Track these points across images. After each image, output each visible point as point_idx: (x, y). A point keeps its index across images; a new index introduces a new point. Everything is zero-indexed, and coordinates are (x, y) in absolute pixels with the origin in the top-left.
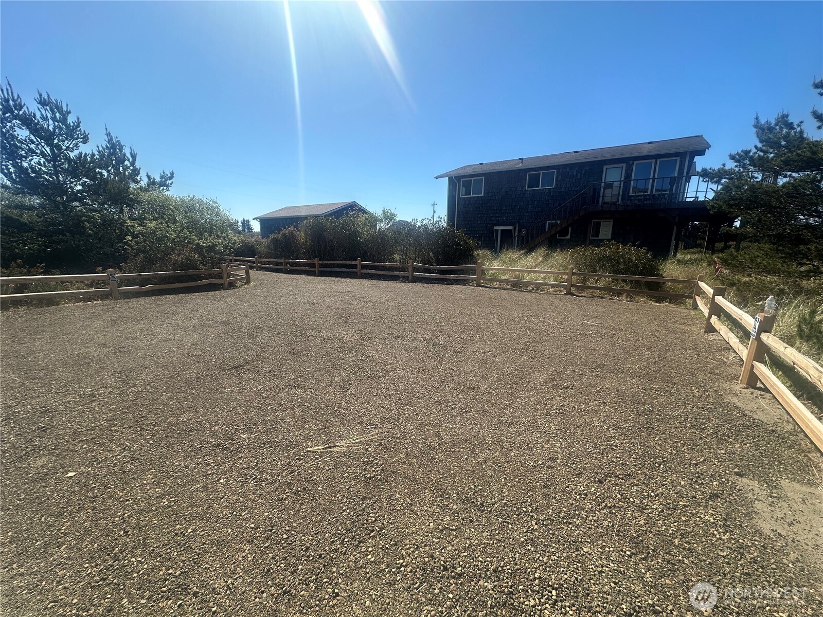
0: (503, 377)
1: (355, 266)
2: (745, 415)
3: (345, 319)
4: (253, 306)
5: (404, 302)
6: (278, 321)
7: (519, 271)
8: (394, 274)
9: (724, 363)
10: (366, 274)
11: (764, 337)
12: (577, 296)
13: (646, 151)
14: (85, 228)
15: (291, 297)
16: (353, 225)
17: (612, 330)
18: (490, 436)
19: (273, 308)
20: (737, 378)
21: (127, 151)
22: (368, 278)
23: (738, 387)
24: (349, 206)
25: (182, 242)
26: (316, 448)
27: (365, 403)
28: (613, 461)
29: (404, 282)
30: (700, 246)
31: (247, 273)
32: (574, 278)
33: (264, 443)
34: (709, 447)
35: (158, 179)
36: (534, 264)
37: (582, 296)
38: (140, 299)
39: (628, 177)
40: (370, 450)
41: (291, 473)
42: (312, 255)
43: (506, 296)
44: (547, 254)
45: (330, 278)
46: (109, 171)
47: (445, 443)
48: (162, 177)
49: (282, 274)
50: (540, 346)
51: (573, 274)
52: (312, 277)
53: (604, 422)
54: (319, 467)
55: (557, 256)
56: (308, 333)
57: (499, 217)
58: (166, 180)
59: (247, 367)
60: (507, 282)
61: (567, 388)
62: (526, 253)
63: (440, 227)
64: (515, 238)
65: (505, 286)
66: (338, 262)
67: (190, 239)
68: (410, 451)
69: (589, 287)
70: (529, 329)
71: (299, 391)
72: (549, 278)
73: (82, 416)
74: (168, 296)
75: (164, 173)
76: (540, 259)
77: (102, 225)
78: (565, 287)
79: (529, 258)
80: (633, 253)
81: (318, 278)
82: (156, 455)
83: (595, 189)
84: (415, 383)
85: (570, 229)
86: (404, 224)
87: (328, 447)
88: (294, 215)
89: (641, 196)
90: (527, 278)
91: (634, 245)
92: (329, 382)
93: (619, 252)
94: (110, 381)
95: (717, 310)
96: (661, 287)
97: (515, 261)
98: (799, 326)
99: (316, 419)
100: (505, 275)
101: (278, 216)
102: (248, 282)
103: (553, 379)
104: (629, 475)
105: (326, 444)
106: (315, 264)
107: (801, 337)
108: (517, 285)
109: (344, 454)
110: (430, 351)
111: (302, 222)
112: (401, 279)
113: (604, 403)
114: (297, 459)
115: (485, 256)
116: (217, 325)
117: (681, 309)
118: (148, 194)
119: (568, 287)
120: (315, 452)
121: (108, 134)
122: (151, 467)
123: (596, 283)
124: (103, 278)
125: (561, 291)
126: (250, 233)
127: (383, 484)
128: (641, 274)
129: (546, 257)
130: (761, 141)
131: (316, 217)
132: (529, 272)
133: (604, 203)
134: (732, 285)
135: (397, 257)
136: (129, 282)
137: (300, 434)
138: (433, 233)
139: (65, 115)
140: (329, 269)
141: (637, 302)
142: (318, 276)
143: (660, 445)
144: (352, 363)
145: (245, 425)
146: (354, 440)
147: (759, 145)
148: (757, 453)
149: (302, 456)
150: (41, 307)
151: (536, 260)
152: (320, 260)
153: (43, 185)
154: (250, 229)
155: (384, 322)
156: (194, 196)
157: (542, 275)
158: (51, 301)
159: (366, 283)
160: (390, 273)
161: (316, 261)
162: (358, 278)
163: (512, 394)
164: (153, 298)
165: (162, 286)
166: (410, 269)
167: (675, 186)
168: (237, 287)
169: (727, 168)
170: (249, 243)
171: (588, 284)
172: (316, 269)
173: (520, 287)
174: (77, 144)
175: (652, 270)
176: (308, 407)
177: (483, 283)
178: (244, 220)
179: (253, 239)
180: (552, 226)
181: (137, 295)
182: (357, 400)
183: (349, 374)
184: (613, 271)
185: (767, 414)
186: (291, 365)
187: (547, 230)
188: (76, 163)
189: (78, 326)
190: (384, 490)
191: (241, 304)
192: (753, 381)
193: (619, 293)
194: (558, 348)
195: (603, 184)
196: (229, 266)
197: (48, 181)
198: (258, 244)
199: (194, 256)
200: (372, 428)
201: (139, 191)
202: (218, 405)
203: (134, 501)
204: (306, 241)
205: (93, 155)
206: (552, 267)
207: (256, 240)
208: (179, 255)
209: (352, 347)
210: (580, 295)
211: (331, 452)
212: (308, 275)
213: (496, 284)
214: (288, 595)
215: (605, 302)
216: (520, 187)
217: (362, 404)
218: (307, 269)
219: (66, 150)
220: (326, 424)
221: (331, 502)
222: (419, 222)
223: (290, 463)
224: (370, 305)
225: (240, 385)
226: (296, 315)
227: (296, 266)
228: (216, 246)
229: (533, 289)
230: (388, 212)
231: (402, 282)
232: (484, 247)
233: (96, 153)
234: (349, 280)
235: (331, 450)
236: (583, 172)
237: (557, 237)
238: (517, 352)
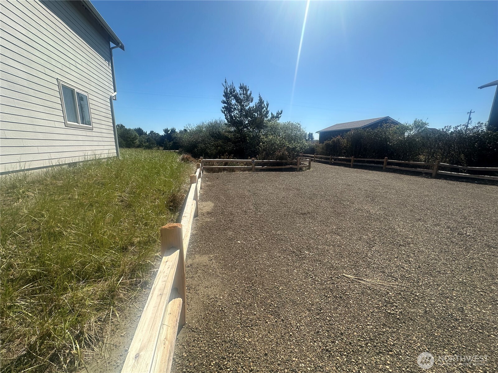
1: (382, 163)
3: (372, 198)
4: (312, 182)
5: (426, 193)
6: (326, 192)
8: (417, 171)
10: (390, 169)
14: (246, 140)
15: (334, 180)
16: (385, 134)
19: (323, 184)
21: (265, 103)
22: (391, 172)
24: (383, 120)
25: (282, 146)
26: (349, 276)
27: (387, 260)
29: (426, 178)
31: (310, 163)
33: (317, 260)
35: (275, 115)
38: (262, 172)
40: (390, 294)
41: (332, 284)
42: (350, 154)
45: (361, 170)
46: (257, 114)
47: (470, 321)
48: (277, 114)
49: (329, 165)
52: (348, 168)
54: (351, 289)
56: (345, 203)
58: (279, 115)
59: (309, 215)
63: (478, 131)
66: (368, 159)
67: (285, 144)
68: (429, 310)
71: (338, 237)
73: (243, 220)
74: (272, 172)
75: (278, 111)
77: (252, 138)
81: (352, 169)
82: (267, 246)
84: (436, 260)
86: (434, 130)
87: (357, 279)
88: (341, 128)
92: (358, 237)
94: (252, 207)
99: (349, 258)
101: (331, 130)
102: (309, 169)
105: (356, 276)
106: (351, 160)
109: (369, 288)
110: (454, 237)
111: (346, 133)
112: (423, 175)
114: (336, 277)
116: (294, 190)
118: (271, 123)
120: (349, 278)
121: (260, 97)
122: (265, 251)
124: (250, 162)
126: (312, 141)
127: (401, 323)
131: (357, 129)
135: (422, 157)
136: (258, 164)
137: (338, 263)
138: (468, 137)
139: (247, 91)
140: (361, 164)
142: (352, 168)
144: (377, 230)
145: (307, 246)
146: (377, 282)
149: (339, 276)
150: (230, 172)
152: (355, 158)
153: (237, 122)
154: (312, 138)
155: (406, 205)
156: (290, 122)
158: (233, 170)
159: (390, 175)
160: (413, 169)
161: (352, 158)
162: (382, 171)
164: (267, 172)
165: (271, 167)
166: (435, 167)
168: (303, 171)
170: (312, 146)
172: (351, 164)
174: (249, 103)
176: (344, 249)
178: (310, 133)
179: (315, 144)
181: (261, 170)
182: (380, 256)
183: (374, 236)
186: (333, 220)
188: (248, 112)
189: (241, 181)
190: (402, 328)
191: (306, 180)
196: (301, 159)
197: (238, 120)
198: (317, 147)
199: (286, 153)
200: (393, 279)
201: (267, 121)
202: (294, 231)
203: (259, 263)
204: (347, 145)
205: (253, 107)
207: (316, 145)
208: (279, 152)
209: (377, 219)
211: (360, 282)
212: (345, 167)
214: (329, 353)
217: (385, 260)
218: (345, 162)
219: (245, 106)
220: (356, 264)
221: (359, 314)
222: (452, 128)
223: (331, 278)
224: (394, 191)
225: (305, 224)
226: (337, 191)
227: (337, 161)
228: (297, 148)
230: (419, 122)
231: (425, 177)
233: (255, 106)
234: (375, 172)
235: (360, 281)
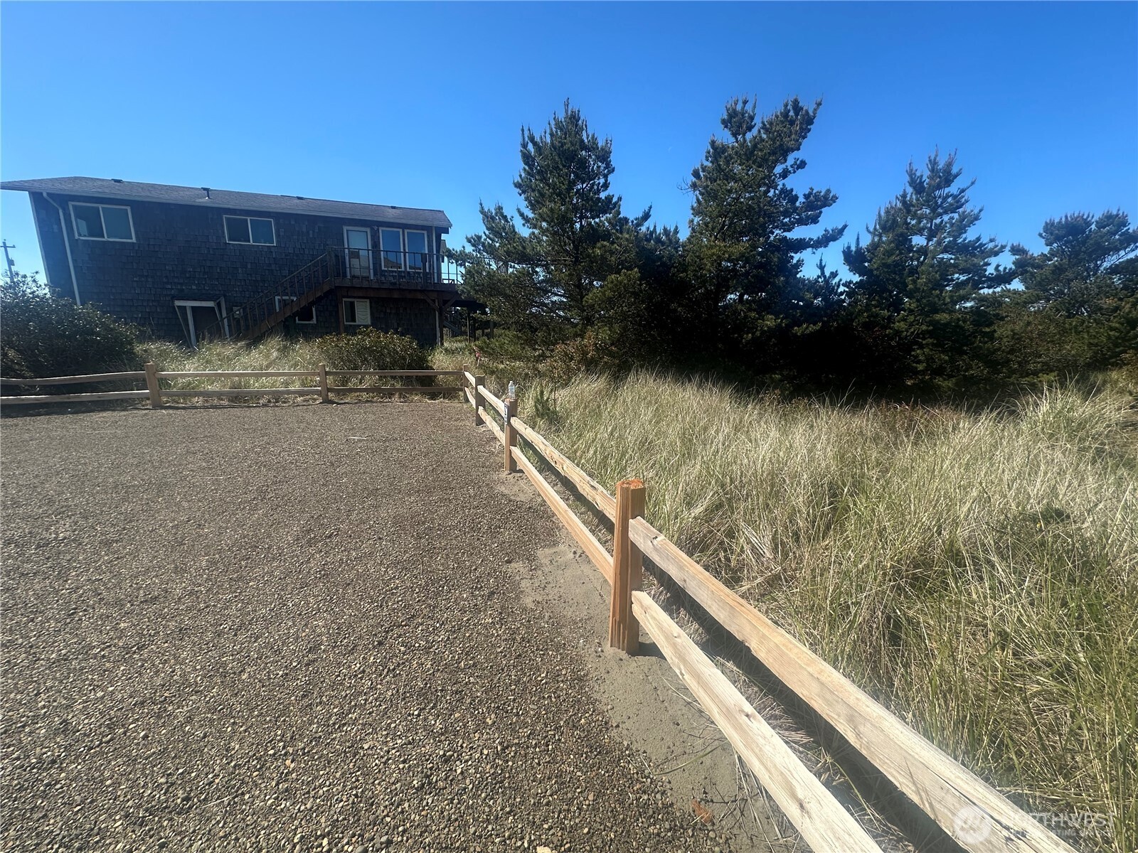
0: (220, 557)
2: (510, 501)
7: (237, 375)
9: (493, 453)
11: (513, 420)
12: (338, 404)
13: (390, 216)
17: (384, 442)
18: (198, 667)
20: (502, 466)
23: (504, 474)
28: (395, 609)
30: (464, 333)
32: (330, 379)
34: (485, 545)
36: (265, 363)
37: (345, 403)
39: (376, 245)
43: (220, 419)
44: (285, 347)
50: (285, 487)
51: (327, 373)
53: (381, 563)
55: (300, 348)
57: (181, 284)
60: (219, 395)
61: (330, 537)
62: (249, 346)
64: (222, 320)
65: (216, 402)
69: (351, 390)
70: (265, 466)
72: (293, 382)
76: (275, 354)
78: (319, 394)
79: (254, 353)
80: (398, 343)
83: (337, 256)
85: (314, 309)
89: (395, 272)
90: (255, 385)
91: (396, 332)
93: (381, 342)
95: (481, 401)
96: (434, 381)
97: (229, 359)
98: (536, 406)
100: (213, 383)
103: (308, 531)
104: (414, 615)
107: (539, 417)
108: (239, 398)
113: (380, 539)
115: (163, 355)
117: (455, 404)
119: (323, 392)
123: (361, 383)
125: (315, 400)
128: (410, 367)
129: (284, 351)
130: (488, 229)
132: (258, 376)
133: (353, 277)
134: (492, 373)
141: (412, 402)
143: (442, 564)
147: (487, 232)
148: (520, 534)
151: (267, 356)
157: (281, 379)
163: (240, 578)
167: (427, 264)
169: (467, 251)
171: (350, 385)
173: (245, 401)
175: (421, 363)
177: (167, 402)
180: (285, 304)
184: (378, 366)
185: (526, 493)
187: (278, 310)
192: (513, 466)
193: (390, 394)
194: (314, 482)
195: (347, 251)
206: (296, 365)
210: (342, 402)
213: (198, 401)
215: (375, 407)
216: (214, 237)
229: (269, 401)
232: (159, 338)
236: (317, 231)
237: (297, 321)
238: (244, 508)
